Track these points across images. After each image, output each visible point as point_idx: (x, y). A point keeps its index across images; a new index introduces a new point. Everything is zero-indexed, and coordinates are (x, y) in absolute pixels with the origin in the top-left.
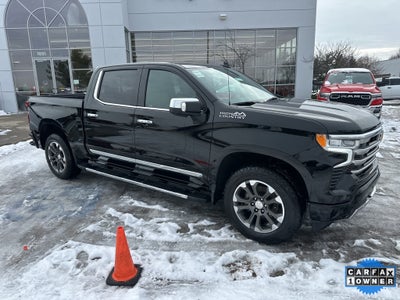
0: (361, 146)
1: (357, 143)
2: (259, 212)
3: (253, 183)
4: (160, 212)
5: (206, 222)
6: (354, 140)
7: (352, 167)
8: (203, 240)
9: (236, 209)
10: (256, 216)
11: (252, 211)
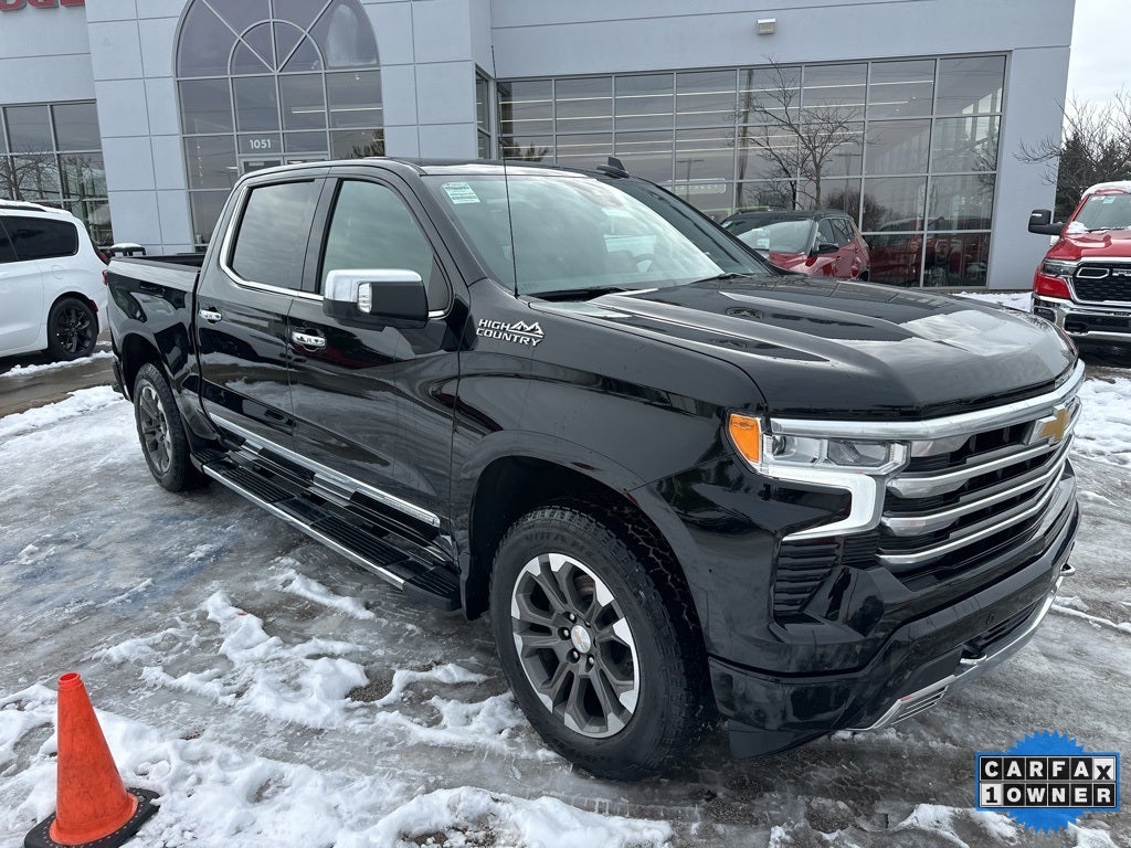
0: (915, 466)
1: (899, 455)
2: (582, 663)
3: (557, 561)
4: (349, 619)
5: (450, 672)
6: (886, 442)
7: (879, 538)
8: (403, 735)
9: (519, 641)
10: (570, 677)
11: (562, 656)
